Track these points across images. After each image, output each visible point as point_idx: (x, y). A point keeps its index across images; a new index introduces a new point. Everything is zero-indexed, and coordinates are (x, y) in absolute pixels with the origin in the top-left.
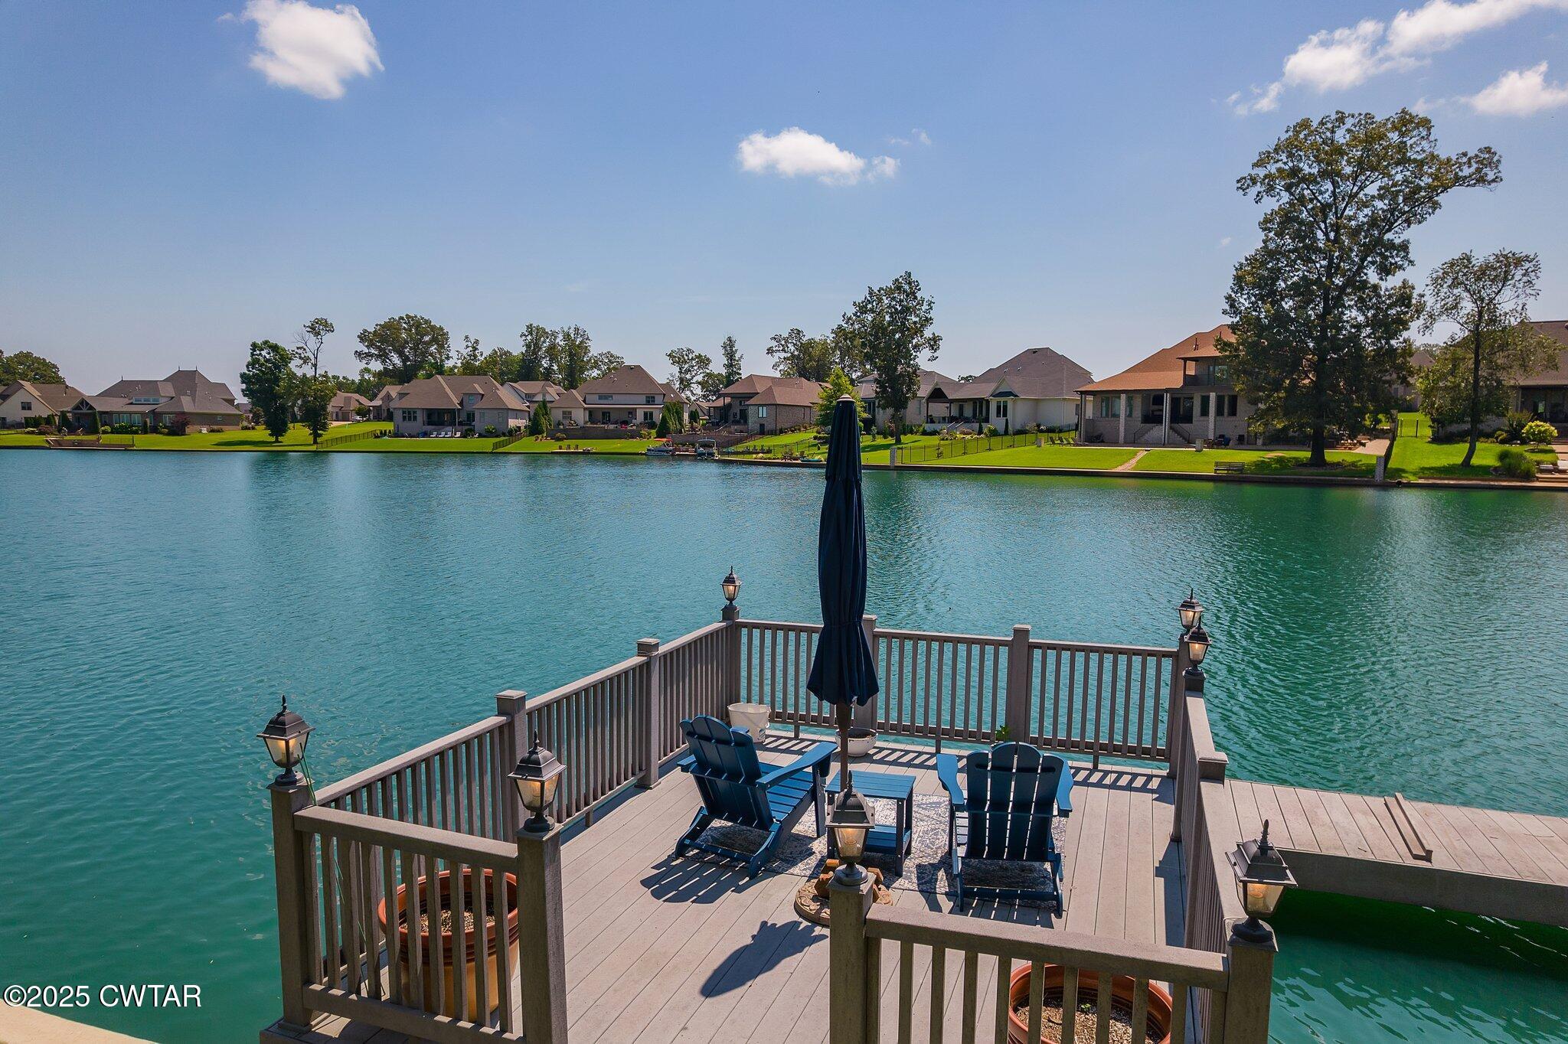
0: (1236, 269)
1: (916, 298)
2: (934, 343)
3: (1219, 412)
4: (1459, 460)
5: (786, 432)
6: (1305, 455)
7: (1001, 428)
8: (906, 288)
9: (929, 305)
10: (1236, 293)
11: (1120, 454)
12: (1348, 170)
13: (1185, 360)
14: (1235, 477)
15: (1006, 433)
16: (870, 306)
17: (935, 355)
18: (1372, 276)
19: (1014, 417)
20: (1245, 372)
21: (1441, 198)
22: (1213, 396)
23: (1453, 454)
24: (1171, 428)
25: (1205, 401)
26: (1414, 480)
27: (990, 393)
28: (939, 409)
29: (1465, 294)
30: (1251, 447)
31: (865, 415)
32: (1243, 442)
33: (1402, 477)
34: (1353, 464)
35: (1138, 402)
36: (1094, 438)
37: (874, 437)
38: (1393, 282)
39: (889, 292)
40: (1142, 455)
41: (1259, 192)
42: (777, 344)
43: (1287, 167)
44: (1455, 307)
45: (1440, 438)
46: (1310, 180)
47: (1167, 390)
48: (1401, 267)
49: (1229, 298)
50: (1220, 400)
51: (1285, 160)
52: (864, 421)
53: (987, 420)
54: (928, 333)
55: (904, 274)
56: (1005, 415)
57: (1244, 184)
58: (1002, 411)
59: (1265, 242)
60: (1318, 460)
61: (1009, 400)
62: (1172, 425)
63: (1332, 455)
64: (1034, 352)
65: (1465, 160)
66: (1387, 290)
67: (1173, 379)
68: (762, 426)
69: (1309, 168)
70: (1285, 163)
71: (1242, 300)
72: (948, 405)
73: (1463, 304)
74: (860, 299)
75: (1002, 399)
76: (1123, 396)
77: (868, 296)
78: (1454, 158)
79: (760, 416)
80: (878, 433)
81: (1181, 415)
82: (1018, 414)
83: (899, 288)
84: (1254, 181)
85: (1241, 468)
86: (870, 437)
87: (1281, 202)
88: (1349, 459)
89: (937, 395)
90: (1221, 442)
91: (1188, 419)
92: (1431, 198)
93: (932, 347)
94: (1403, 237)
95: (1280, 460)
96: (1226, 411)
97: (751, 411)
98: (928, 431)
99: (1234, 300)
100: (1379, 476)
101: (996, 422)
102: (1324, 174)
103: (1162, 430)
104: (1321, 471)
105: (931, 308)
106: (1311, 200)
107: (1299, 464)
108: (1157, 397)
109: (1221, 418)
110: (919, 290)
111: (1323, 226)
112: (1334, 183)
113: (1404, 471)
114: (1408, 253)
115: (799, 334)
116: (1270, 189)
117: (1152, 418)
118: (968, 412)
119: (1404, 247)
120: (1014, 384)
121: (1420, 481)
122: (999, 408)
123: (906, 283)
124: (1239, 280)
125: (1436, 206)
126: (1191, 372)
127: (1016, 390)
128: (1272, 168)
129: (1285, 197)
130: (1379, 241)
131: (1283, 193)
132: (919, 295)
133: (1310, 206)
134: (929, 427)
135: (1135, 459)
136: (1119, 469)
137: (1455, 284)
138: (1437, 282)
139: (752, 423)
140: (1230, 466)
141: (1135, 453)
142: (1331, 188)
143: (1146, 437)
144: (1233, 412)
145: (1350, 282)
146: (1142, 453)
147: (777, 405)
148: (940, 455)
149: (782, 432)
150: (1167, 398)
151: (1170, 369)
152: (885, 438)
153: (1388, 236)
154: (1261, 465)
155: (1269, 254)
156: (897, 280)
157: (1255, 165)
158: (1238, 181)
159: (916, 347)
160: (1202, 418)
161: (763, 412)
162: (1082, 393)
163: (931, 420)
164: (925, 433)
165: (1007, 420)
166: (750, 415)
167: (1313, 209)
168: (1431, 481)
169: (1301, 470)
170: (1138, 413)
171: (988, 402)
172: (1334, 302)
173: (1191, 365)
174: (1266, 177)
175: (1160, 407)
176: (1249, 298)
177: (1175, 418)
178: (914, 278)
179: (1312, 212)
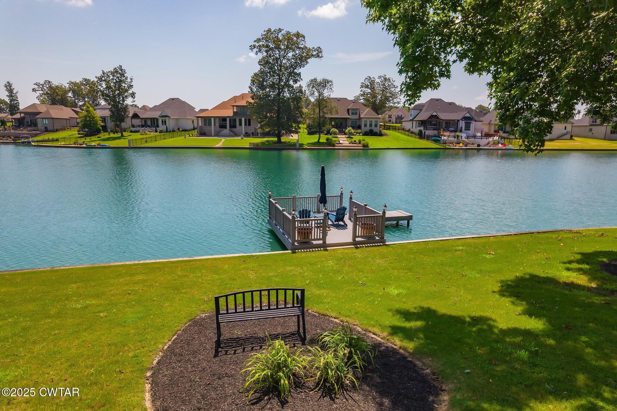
0: (252, 78)
1: (124, 76)
2: (133, 95)
3: (245, 125)
4: (317, 140)
5: (59, 131)
6: (275, 139)
7: (165, 130)
8: (119, 72)
9: (131, 80)
10: (252, 85)
11: (215, 140)
12: (282, 47)
13: (233, 106)
14: (255, 148)
15: (167, 132)
16: (103, 79)
17: (134, 100)
18: (291, 83)
19: (169, 124)
20: (256, 113)
21: (308, 60)
22: (243, 119)
23: (314, 139)
24: (230, 130)
25: (240, 121)
26: (306, 147)
27: (158, 116)
28: (136, 122)
29: (315, 90)
30: (257, 137)
31: (102, 124)
32: (254, 135)
33: (303, 146)
34: (289, 142)
35: (217, 121)
36: (203, 134)
37: (109, 134)
38: (297, 85)
39: (113, 73)
40: (224, 140)
41: (257, 51)
42: (38, 87)
43: (265, 44)
44: (313, 94)
45: (310, 133)
46: (271, 49)
47: (228, 117)
48: (299, 81)
49: (250, 87)
50: (245, 120)
51: (265, 42)
52: (102, 126)
53: (158, 126)
54: (130, 92)
55: (119, 66)
56: (165, 124)
57: (252, 47)
58: (164, 123)
59: (260, 69)
60: (279, 141)
61: (167, 119)
62: (231, 129)
63: (283, 139)
64: (173, 100)
65: (314, 49)
66: (296, 87)
67: (229, 113)
68: (46, 128)
69: (272, 45)
70: (265, 43)
71: (254, 88)
72: (140, 120)
73: (315, 93)
74: (99, 75)
75: (164, 118)
76: (212, 119)
77: (102, 74)
78: (311, 48)
79: (44, 123)
80: (111, 132)
81: (233, 126)
82: (171, 124)
83: (117, 72)
84: (254, 46)
85: (257, 144)
86: (107, 133)
87: (263, 55)
88: (288, 141)
89: (135, 116)
90: (247, 135)
91: (235, 127)
92: (306, 60)
93: (132, 96)
94: (299, 71)
95: (268, 141)
96: (247, 124)
97: (39, 121)
98: (133, 131)
99: (252, 88)
100: (298, 146)
101: (162, 127)
102: (276, 48)
103: (227, 131)
104: (281, 145)
105: (132, 81)
106: (273, 56)
107: (275, 143)
108: (224, 119)
109: (246, 127)
110: (126, 73)
111: (276, 64)
112: (279, 51)
113: (303, 144)
114: (300, 76)
115: (49, 83)
116: (260, 51)
117: (223, 127)
118: (149, 123)
119: (299, 75)
120: (168, 112)
121: (308, 147)
122: (163, 122)
123: (120, 70)
124: (253, 81)
125: (307, 62)
126: (235, 110)
127: (169, 115)
128: (261, 43)
129: (265, 54)
130: (293, 72)
131: (264, 52)
132: (125, 75)
133: (272, 58)
134: (133, 129)
135: (221, 142)
136: (217, 146)
137: (313, 87)
138: (308, 86)
139: (40, 126)
140: (254, 144)
141: (221, 140)
142: (278, 53)
143: (221, 133)
144: (249, 125)
145: (285, 84)
146: (223, 140)
147: (53, 118)
148: (146, 142)
149: (57, 130)
150: (228, 120)
151: (227, 109)
152: (114, 134)
153: (296, 71)
154: (263, 143)
155: (261, 72)
156: (116, 68)
157: (255, 41)
158: (250, 47)
159: (126, 97)
160: (240, 127)
161: (46, 122)
162: (197, 117)
163: (133, 126)
164: (131, 132)
165: (167, 126)
166: (38, 123)
167: (273, 59)
168: (311, 147)
169: (275, 145)
170: (217, 125)
171: (157, 120)
172: (281, 90)
173: (235, 108)
174: (258, 46)
175: (225, 122)
176: (256, 87)
177: (231, 127)
178: (123, 68)
179: (273, 60)
